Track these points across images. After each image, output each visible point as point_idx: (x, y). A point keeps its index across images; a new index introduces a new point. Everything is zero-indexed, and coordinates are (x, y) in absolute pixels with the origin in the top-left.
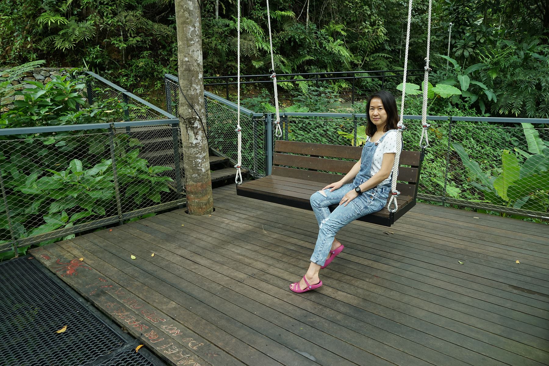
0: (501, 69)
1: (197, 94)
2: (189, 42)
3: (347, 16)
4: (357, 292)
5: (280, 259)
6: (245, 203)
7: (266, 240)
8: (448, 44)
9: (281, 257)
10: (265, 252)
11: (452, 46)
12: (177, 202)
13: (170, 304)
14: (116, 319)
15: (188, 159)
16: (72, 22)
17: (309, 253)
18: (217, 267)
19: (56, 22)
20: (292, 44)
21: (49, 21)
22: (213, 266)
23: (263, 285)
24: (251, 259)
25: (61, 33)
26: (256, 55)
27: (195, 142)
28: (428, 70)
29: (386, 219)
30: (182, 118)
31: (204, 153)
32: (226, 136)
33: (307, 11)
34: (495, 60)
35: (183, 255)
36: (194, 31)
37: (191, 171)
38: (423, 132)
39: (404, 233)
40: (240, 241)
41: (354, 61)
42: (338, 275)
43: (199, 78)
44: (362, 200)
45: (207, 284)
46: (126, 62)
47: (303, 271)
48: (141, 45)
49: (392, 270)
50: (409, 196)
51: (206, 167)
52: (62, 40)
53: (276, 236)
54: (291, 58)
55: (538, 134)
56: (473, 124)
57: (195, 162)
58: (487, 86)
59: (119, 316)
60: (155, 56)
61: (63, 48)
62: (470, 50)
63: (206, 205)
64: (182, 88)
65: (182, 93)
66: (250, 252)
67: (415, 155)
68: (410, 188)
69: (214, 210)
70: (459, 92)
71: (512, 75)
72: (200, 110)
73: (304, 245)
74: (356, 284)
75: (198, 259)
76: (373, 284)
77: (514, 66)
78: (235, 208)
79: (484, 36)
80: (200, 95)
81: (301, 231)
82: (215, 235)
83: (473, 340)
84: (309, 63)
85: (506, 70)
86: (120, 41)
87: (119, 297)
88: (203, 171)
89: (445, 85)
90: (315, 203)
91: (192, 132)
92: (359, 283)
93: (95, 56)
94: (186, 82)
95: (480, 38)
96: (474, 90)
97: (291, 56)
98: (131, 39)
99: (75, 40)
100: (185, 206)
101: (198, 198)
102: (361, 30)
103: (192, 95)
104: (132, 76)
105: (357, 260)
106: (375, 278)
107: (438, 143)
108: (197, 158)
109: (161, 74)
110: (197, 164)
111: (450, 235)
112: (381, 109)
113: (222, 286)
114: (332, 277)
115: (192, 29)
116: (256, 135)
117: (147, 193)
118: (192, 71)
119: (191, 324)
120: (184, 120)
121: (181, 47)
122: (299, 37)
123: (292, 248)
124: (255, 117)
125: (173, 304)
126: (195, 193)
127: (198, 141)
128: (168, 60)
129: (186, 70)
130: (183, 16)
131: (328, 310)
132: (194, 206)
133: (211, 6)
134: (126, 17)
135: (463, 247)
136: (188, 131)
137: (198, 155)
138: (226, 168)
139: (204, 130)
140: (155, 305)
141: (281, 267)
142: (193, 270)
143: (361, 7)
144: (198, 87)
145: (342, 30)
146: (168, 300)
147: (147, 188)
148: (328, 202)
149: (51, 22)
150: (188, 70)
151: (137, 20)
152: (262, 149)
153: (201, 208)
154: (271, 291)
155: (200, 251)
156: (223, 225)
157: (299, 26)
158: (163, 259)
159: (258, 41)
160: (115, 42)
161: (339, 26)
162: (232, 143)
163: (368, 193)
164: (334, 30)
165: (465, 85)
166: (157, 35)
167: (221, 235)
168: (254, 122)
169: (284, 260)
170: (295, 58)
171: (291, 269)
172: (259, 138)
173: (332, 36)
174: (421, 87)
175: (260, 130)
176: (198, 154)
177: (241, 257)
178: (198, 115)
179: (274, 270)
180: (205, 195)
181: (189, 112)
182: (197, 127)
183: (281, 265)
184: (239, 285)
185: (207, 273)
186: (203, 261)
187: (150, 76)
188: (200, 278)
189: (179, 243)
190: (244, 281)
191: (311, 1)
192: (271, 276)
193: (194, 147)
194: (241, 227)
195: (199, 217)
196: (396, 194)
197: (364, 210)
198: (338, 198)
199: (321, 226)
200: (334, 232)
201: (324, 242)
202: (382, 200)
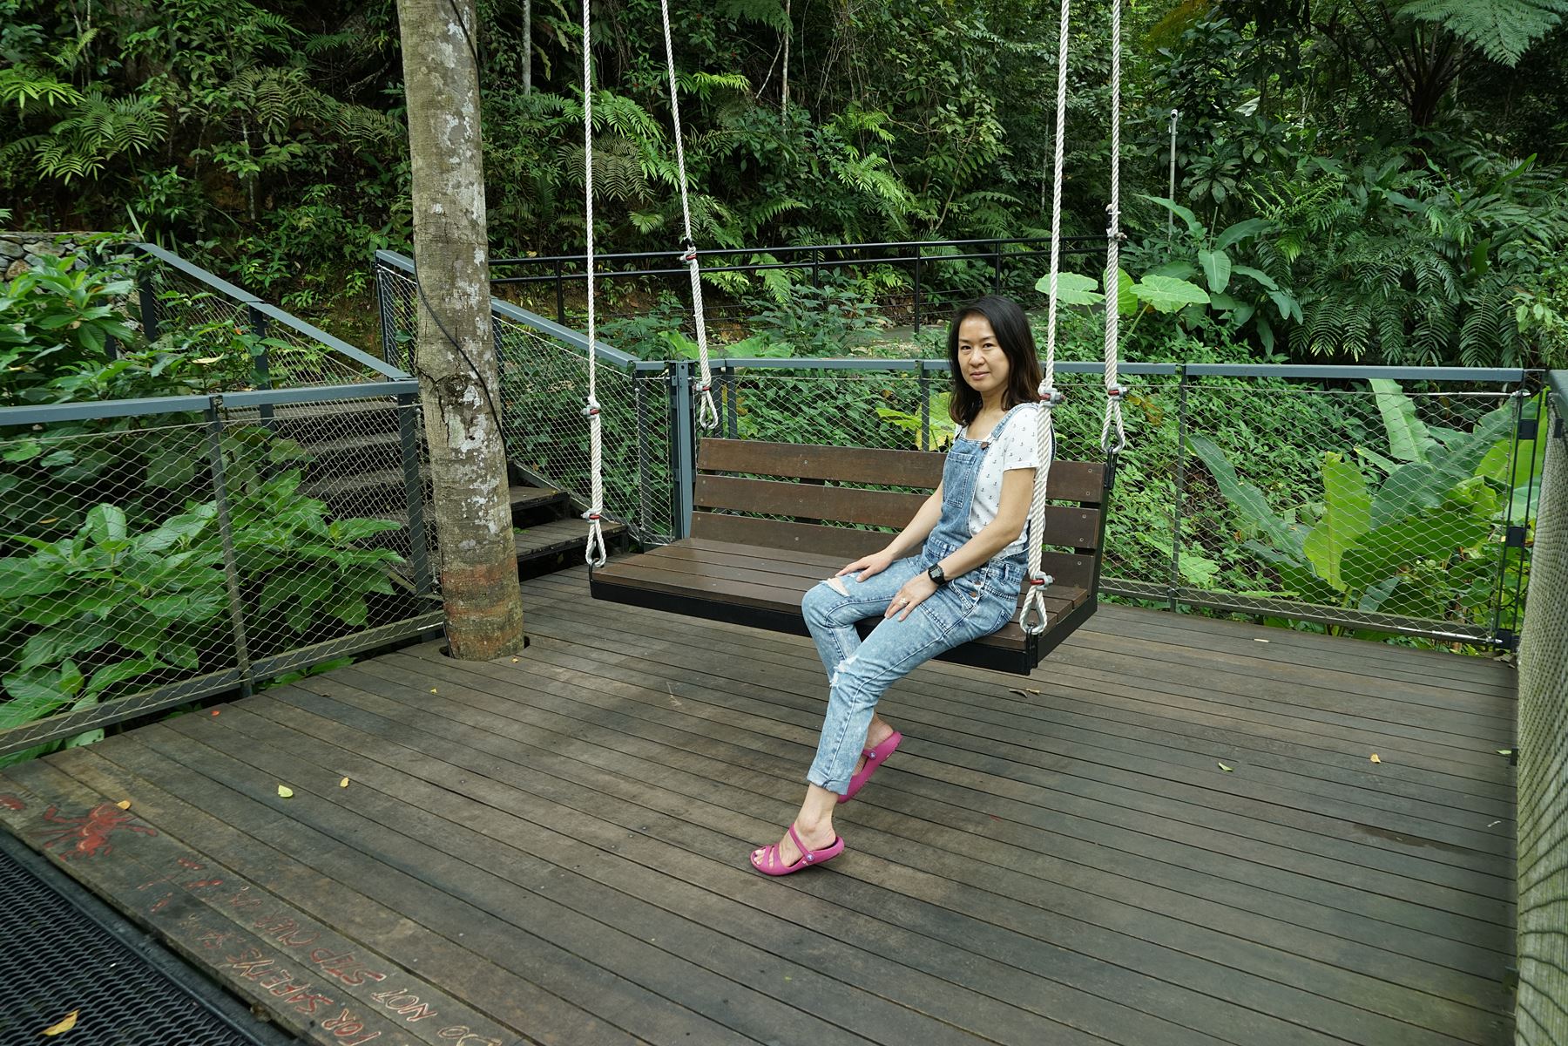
0: (1310, 233)
1: (471, 307)
2: (446, 158)
3: (894, 88)
4: (944, 864)
5: (722, 780)
6: (615, 620)
7: (680, 724)
8: (1168, 168)
9: (723, 772)
10: (676, 760)
11: (1179, 173)
12: (417, 623)
13: (398, 928)
14: (232, 983)
15: (447, 497)
16: (92, 100)
17: (805, 759)
18: (538, 812)
19: (44, 97)
20: (744, 165)
21: (22, 93)
22: (527, 808)
23: (675, 856)
24: (637, 781)
25: (58, 129)
26: (641, 196)
27: (465, 446)
28: (1116, 237)
29: (1018, 654)
30: (428, 376)
31: (493, 477)
32: (558, 427)
33: (782, 74)
34: (1294, 210)
35: (437, 779)
36: (460, 129)
37: (457, 530)
38: (1109, 408)
39: (1068, 691)
40: (604, 731)
41: (916, 214)
42: (889, 818)
43: (477, 261)
44: (948, 601)
45: (508, 861)
46: (259, 215)
47: (787, 811)
48: (304, 166)
49: (1038, 796)
50: (1077, 587)
51: (500, 519)
52: (62, 150)
53: (707, 712)
54: (740, 203)
55: (1414, 408)
56: (1244, 384)
57: (467, 504)
58: (1276, 281)
59: (242, 973)
60: (346, 198)
61: (64, 176)
62: (1231, 183)
63: (501, 628)
64: (427, 291)
65: (427, 304)
66: (635, 762)
67: (1091, 471)
68: (1080, 563)
69: (527, 643)
70: (1204, 298)
71: (1339, 250)
72: (481, 354)
73: (788, 736)
74: (940, 841)
75: (481, 789)
76: (986, 841)
77: (1345, 226)
78: (589, 636)
79: (1262, 146)
80: (480, 310)
81: (779, 695)
82: (532, 716)
83: (1267, 983)
84: (793, 217)
85: (1323, 236)
86: (241, 155)
87: (242, 915)
88: (492, 531)
89: (1167, 279)
90: (816, 615)
91: (458, 418)
92: (948, 839)
93: (163, 199)
94: (436, 274)
95: (1254, 152)
96: (1242, 290)
97: (741, 198)
98: (274, 149)
99: (101, 152)
100: (439, 633)
101: (477, 608)
102: (934, 126)
103: (455, 311)
104: (277, 257)
105: (940, 773)
106: (992, 823)
107: (1152, 437)
108: (475, 492)
109: (364, 252)
110: (473, 512)
111: (1192, 692)
112: (989, 345)
113: (552, 867)
114: (872, 823)
115: (454, 122)
116: (644, 422)
117: (327, 598)
118: (455, 242)
119: (462, 984)
120: (434, 383)
121: (421, 173)
122: (762, 145)
123: (756, 745)
124: (641, 373)
125: (408, 928)
126: (470, 596)
127: (476, 444)
128: (386, 209)
129: (436, 239)
130: (426, 85)
131: (861, 921)
132: (466, 633)
133: (510, 58)
134: (257, 85)
135: (1228, 723)
136: (446, 415)
137: (476, 485)
138: (559, 519)
139: (494, 413)
140: (353, 931)
141: (725, 801)
142: (468, 824)
143: (933, 64)
144: (473, 289)
145: (882, 126)
146: (393, 916)
147: (325, 585)
148: (852, 612)
149: (28, 98)
150: (444, 239)
151: (293, 94)
152: (662, 462)
153: (489, 639)
154: (696, 873)
155: (487, 765)
156: (552, 687)
157: (762, 114)
158: (376, 793)
159: (645, 157)
160: (227, 158)
161: (875, 115)
162: (577, 447)
163: (965, 582)
164: (861, 126)
165: (1220, 276)
166: (350, 137)
167: (548, 715)
168: (639, 387)
169: (732, 781)
170: (752, 205)
171: (753, 808)
172: (655, 431)
173: (855, 144)
174: (1101, 282)
175: (657, 409)
176: (475, 481)
177: (607, 778)
178: (474, 369)
179: (706, 812)
180: (499, 600)
181: (449, 362)
182: (472, 404)
183: (723, 797)
184: (604, 862)
185: (509, 829)
186: (494, 795)
187: (331, 256)
188: (487, 844)
189: (423, 745)
190: (616, 848)
191: (794, 47)
192: (697, 831)
193: (463, 462)
194: (606, 689)
195: (482, 666)
196: (1042, 584)
197: (955, 629)
198: (880, 599)
199: (835, 680)
200: (871, 697)
201: (845, 724)
202: (1002, 601)
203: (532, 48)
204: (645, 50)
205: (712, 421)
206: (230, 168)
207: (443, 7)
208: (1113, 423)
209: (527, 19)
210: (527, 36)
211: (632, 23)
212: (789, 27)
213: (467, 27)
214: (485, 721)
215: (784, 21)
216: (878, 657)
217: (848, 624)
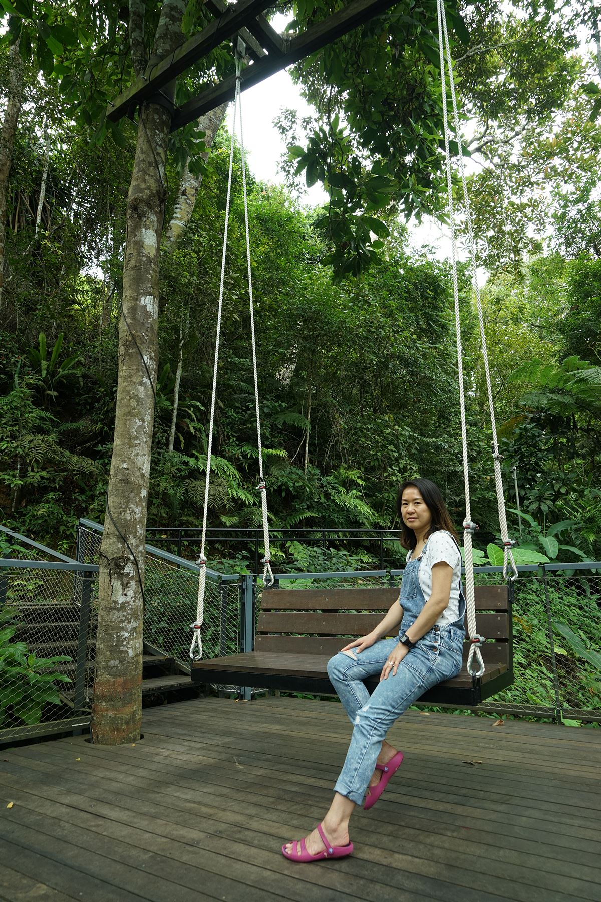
0: (599, 527)
1: (135, 519)
2: (133, 441)
3: (364, 459)
4: (433, 854)
5: (272, 806)
6: (200, 727)
7: (243, 778)
8: (515, 496)
9: (273, 803)
10: (240, 796)
11: (522, 499)
12: (71, 722)
13: (34, 889)
15: (106, 632)
18: (144, 823)
20: (284, 494)
22: (136, 820)
23: (239, 849)
24: (213, 807)
26: (227, 506)
27: (121, 600)
28: (498, 457)
29: (468, 691)
30: (105, 557)
31: (135, 621)
33: (305, 451)
34: (588, 515)
35: (74, 804)
36: (142, 427)
37: (108, 654)
39: (501, 762)
40: (191, 781)
41: (378, 523)
42: (390, 828)
43: (142, 495)
45: (120, 850)
46: (16, 509)
48: (46, 483)
49: (494, 816)
51: (135, 648)
53: (261, 772)
54: (281, 514)
56: (578, 610)
57: (117, 637)
58: (585, 553)
60: (66, 501)
62: (550, 503)
63: (127, 723)
64: (112, 509)
65: (111, 516)
66: (212, 797)
67: (499, 591)
68: (500, 649)
69: (142, 737)
70: (545, 559)
72: (137, 546)
74: (428, 841)
75: (105, 811)
76: (461, 841)
78: (182, 734)
80: (140, 522)
81: (311, 764)
82: (141, 772)
84: (310, 522)
86: (14, 476)
88: (130, 656)
89: (523, 550)
90: (337, 673)
91: (119, 582)
92: (432, 839)
94: (119, 500)
95: (560, 487)
97: (282, 512)
98: (31, 473)
100: (85, 730)
101: (114, 707)
102: (386, 477)
103: (126, 520)
105: (423, 804)
106: (463, 831)
108: (123, 629)
109: (71, 530)
110: (120, 641)
112: (418, 503)
113: (151, 854)
114: (378, 831)
115: (139, 423)
116: (224, 616)
117: (17, 704)
118: (132, 483)
120: (108, 560)
121: (119, 448)
122: (294, 484)
123: (295, 789)
124: (225, 582)
125: (42, 889)
126: (110, 699)
127: (128, 599)
128: (87, 507)
129: (122, 481)
130: (128, 405)
131: (378, 887)
132: (104, 725)
133: (164, 436)
134: (30, 442)
136: (112, 580)
137: (124, 625)
139: (140, 581)
141: (274, 818)
142: (93, 829)
143: (384, 447)
144: (138, 510)
145: (358, 477)
146: (32, 882)
147: (18, 695)
148: (359, 670)
150: (126, 481)
151: (48, 446)
152: (234, 641)
153: (118, 730)
154: (254, 858)
155: (111, 797)
156: (156, 759)
157: (294, 469)
158: (31, 812)
161: (354, 472)
163: (427, 642)
164: (347, 477)
165: (552, 549)
166: (74, 470)
167: (154, 773)
168: (223, 590)
169: (279, 807)
170: (288, 515)
171: (295, 822)
172: (231, 623)
173: (344, 486)
174: (486, 553)
176: (124, 622)
177: (193, 805)
179: (263, 824)
180: (129, 702)
181: (119, 548)
182: (128, 574)
183: (274, 816)
184: (188, 851)
185: (122, 832)
186: (114, 814)
187: (52, 531)
188: (106, 841)
189: (67, 786)
190: (198, 843)
191: (311, 437)
192: (255, 834)
193: (118, 610)
194: (193, 760)
195: (112, 748)
196: (479, 642)
197: (428, 675)
198: (377, 662)
199: (358, 721)
200: (383, 732)
201: (364, 751)
202: (453, 655)
203: (176, 434)
204: (234, 436)
205: (270, 581)
206: (7, 482)
207: (142, 370)
209: (175, 419)
210: (174, 427)
211: (228, 424)
212: (309, 427)
213: (152, 380)
214: (108, 774)
215: (306, 425)
216: (384, 704)
217: (358, 679)
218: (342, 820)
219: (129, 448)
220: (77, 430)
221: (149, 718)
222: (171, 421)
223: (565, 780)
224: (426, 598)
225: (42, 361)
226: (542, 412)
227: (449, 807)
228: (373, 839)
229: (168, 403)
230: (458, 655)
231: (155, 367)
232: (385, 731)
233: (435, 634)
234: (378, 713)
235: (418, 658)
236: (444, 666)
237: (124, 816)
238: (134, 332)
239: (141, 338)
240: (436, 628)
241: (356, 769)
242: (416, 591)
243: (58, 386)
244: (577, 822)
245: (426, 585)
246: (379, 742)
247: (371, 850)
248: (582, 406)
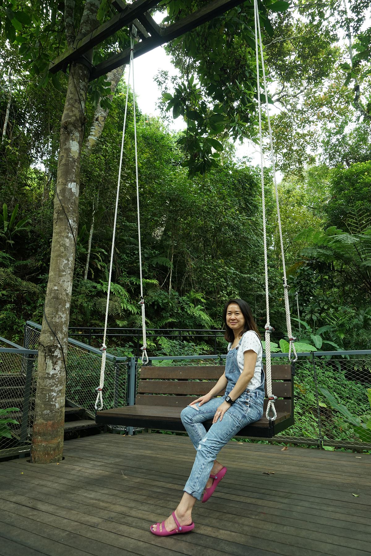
0: (347, 330)
1: (62, 322)
2: (61, 273)
3: (206, 287)
4: (244, 530)
5: (145, 501)
6: (101, 452)
7: (127, 484)
8: (297, 311)
9: (145, 499)
10: (125, 495)
11: (301, 312)
12: (18, 449)
15: (42, 393)
17: (180, 494)
18: (63, 513)
20: (156, 307)
22: (58, 511)
23: (123, 528)
24: (107, 502)
26: (120, 314)
27: (52, 372)
28: (286, 287)
29: (266, 429)
30: (42, 345)
31: (60, 385)
33: (169, 281)
34: (340, 322)
35: (19, 502)
36: (68, 264)
37: (43, 406)
39: (286, 473)
40: (94, 486)
41: (214, 326)
42: (217, 514)
43: (66, 307)
44: (238, 408)
45: (47, 531)
48: (6, 299)
49: (281, 506)
51: (60, 403)
53: (138, 480)
54: (154, 320)
56: (333, 380)
57: (49, 395)
58: (338, 345)
60: (18, 310)
62: (317, 315)
63: (54, 450)
64: (47, 315)
65: (46, 320)
66: (107, 496)
67: (286, 368)
68: (286, 403)
69: (63, 459)
70: (314, 349)
71: (358, 335)
72: (63, 339)
73: (173, 487)
74: (241, 522)
75: (38, 505)
76: (261, 521)
77: (357, 326)
78: (89, 457)
79: (326, 304)
80: (65, 323)
82: (62, 481)
84: (171, 325)
85: (351, 330)
88: (57, 407)
89: (301, 344)
90: (187, 419)
91: (51, 361)
92: (243, 520)
94: (51, 309)
95: (324, 306)
97: (154, 318)
100: (27, 455)
101: (46, 440)
102: (219, 298)
103: (56, 322)
105: (238, 499)
106: (262, 515)
108: (52, 391)
110: (50, 399)
111: (335, 472)
112: (238, 313)
113: (67, 533)
114: (210, 516)
115: (66, 262)
116: (117, 383)
118: (60, 299)
120: (44, 347)
121: (52, 277)
122: (162, 301)
123: (159, 490)
124: (118, 362)
126: (43, 434)
127: (56, 372)
128: (31, 314)
129: (54, 298)
130: (59, 250)
131: (209, 551)
132: (40, 451)
133: (81, 270)
135: (353, 482)
136: (47, 360)
137: (53, 388)
139: (64, 361)
141: (146, 509)
142: (30, 517)
143: (218, 279)
144: (64, 316)
145: (202, 298)
148: (201, 417)
150: (56, 298)
151: (7, 275)
152: (122, 398)
153: (48, 454)
154: (133, 534)
155: (42, 497)
156: (72, 472)
157: (163, 292)
159: (123, 302)
161: (199, 294)
164: (195, 297)
165: (319, 343)
166: (24, 290)
167: (71, 481)
168: (117, 366)
169: (149, 502)
170: (158, 320)
171: (159, 511)
172: (121, 387)
173: (193, 303)
174: (279, 345)
176: (53, 386)
177: (94, 501)
180: (55, 437)
181: (51, 340)
182: (57, 356)
183: (146, 508)
184: (91, 530)
185: (49, 519)
186: (44, 507)
187: (8, 329)
188: (39, 525)
189: (14, 491)
190: (97, 525)
191: (173, 273)
192: (134, 519)
193: (50, 378)
194: (95, 473)
195: (44, 466)
196: (273, 399)
197: (243, 420)
198: (211, 412)
199: (200, 447)
200: (215, 455)
201: (203, 467)
202: (258, 407)
203: (89, 269)
204: (125, 271)
205: (146, 361)
207: (68, 229)
208: (292, 351)
209: (88, 260)
210: (88, 264)
211: (122, 263)
212: (172, 266)
213: (74, 235)
214: (41, 482)
215: (171, 265)
216: (216, 437)
217: (200, 422)
218: (187, 510)
219: (59, 277)
220: (26, 265)
221: (68, 447)
222: (86, 261)
223: (324, 483)
224: (241, 371)
225: (5, 222)
226: (313, 260)
227: (253, 501)
228: (207, 521)
229: (84, 250)
230: (261, 407)
231: (76, 227)
232: (216, 454)
233: (247, 394)
234: (212, 443)
235: (237, 409)
236: (252, 413)
237: (51, 508)
238: (63, 205)
239: (68, 208)
240: (248, 391)
241: (197, 478)
242: (235, 368)
243: (15, 238)
244: (330, 509)
245: (241, 364)
246: (212, 461)
247: (206, 528)
248: (338, 257)
